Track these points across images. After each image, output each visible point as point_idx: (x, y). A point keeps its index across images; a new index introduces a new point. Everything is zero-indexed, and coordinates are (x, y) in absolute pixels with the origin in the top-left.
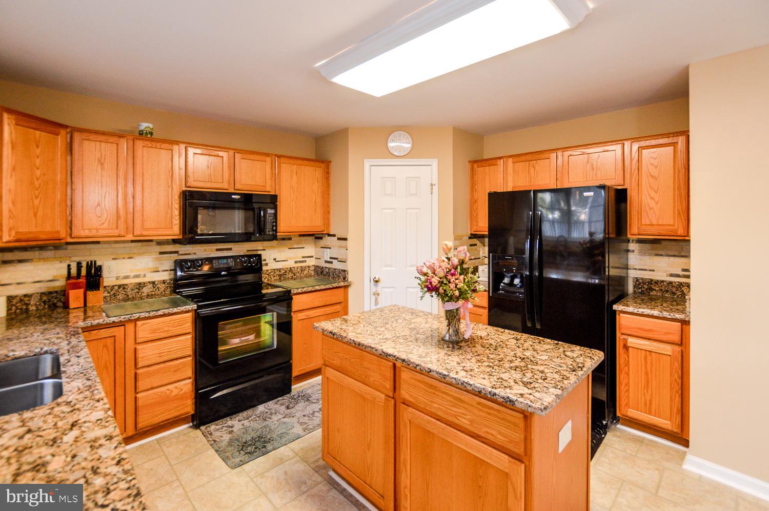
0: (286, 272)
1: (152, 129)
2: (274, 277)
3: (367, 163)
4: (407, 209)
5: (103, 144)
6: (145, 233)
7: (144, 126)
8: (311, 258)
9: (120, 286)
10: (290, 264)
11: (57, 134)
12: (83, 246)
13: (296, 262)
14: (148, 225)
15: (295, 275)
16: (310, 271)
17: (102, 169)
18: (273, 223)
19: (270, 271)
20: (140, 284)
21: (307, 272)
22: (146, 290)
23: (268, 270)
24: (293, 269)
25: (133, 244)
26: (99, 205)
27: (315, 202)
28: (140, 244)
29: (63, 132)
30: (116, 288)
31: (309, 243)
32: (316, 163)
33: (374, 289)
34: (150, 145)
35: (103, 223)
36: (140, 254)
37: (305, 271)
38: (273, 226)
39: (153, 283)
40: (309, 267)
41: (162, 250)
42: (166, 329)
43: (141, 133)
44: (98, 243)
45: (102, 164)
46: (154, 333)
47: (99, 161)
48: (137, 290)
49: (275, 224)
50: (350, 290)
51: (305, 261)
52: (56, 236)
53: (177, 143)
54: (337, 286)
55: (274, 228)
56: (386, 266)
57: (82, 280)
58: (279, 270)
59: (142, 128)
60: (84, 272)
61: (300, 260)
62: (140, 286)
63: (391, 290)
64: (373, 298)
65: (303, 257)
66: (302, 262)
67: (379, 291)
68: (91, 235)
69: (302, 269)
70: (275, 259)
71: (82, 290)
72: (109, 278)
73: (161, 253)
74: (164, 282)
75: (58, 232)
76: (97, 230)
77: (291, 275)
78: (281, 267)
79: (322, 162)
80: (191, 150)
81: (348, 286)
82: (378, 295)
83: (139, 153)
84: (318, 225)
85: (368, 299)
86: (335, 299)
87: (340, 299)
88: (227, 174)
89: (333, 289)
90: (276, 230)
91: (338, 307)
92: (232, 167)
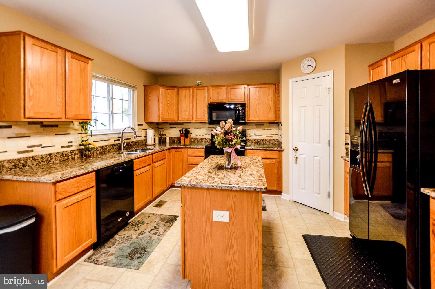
0: (261, 141)
1: (201, 83)
2: (254, 142)
3: (291, 81)
4: (314, 106)
5: (186, 91)
6: (197, 120)
7: (199, 82)
8: (277, 136)
9: (196, 138)
10: (264, 137)
11: (174, 90)
12: (187, 124)
13: (267, 137)
14: (198, 117)
15: (266, 143)
16: (275, 142)
17: (186, 99)
18: (244, 116)
19: (252, 140)
20: (202, 138)
21: (273, 142)
22: (204, 141)
23: (251, 139)
24: (264, 140)
25: (200, 124)
26: (185, 110)
27: (270, 106)
28: (202, 124)
29: (176, 89)
30: (195, 139)
31: (275, 127)
32: (270, 86)
33: (294, 154)
34: (198, 89)
35: (186, 116)
36: (203, 128)
37: (272, 142)
38: (243, 117)
39: (206, 138)
40: (274, 140)
41: (209, 127)
42: (196, 153)
43: (198, 85)
44: (190, 123)
45: (186, 97)
46: (192, 153)
47: (185, 96)
48: (201, 140)
49: (244, 117)
50: (284, 153)
51: (273, 137)
52: (174, 120)
53: (206, 86)
54: (273, 149)
55: (244, 118)
56: (302, 141)
57: (183, 134)
58: (257, 140)
59: (197, 83)
60: (184, 132)
61: (269, 136)
62: (202, 139)
63: (305, 156)
64: (294, 159)
65: (271, 135)
66: (271, 137)
67: (297, 156)
68: (183, 120)
69: (270, 141)
70: (255, 134)
71: (184, 138)
72: (193, 136)
73: (208, 128)
74: (209, 139)
75: (175, 119)
76: (184, 118)
77: (263, 142)
78: (258, 138)
79: (274, 84)
80: (211, 88)
81: (282, 151)
82: (297, 158)
83: (195, 92)
84: (271, 117)
85: (292, 159)
86: (272, 156)
87: (276, 157)
88: (225, 96)
89: (270, 150)
90: (245, 120)
91: (274, 161)
92: (227, 93)
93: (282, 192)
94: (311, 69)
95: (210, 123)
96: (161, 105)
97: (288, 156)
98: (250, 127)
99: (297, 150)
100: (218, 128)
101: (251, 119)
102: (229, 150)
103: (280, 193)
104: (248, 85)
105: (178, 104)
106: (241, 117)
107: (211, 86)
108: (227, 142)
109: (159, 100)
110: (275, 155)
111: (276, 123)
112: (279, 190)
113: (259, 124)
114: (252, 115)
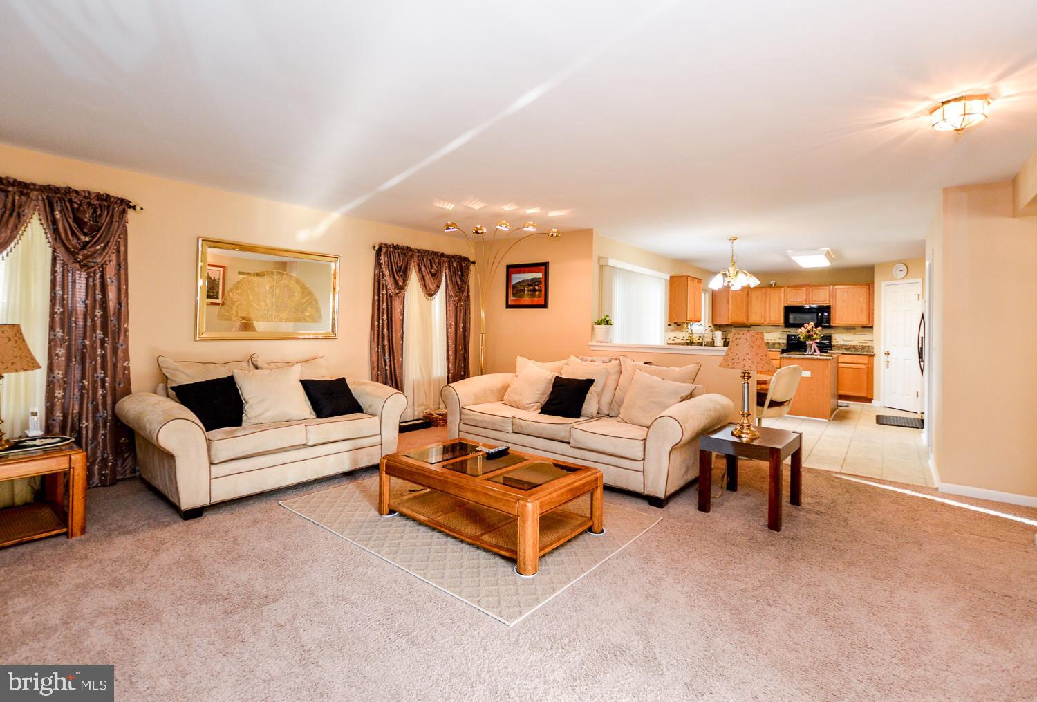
0: (850, 347)
1: (775, 283)
2: (842, 349)
3: (883, 284)
5: (757, 292)
6: (770, 322)
8: (872, 341)
9: (767, 343)
10: (855, 343)
11: (744, 291)
13: (859, 343)
14: (772, 319)
15: (857, 348)
17: (757, 300)
18: (828, 318)
19: (839, 345)
22: (776, 346)
25: (771, 327)
26: (756, 312)
27: (863, 308)
28: (774, 327)
31: (867, 332)
32: (862, 286)
33: (886, 358)
34: (772, 289)
35: (757, 318)
36: (776, 331)
37: (865, 349)
38: (827, 320)
39: (779, 343)
40: (868, 346)
44: (760, 326)
47: (756, 297)
50: (875, 358)
51: (864, 342)
53: (782, 287)
54: (863, 354)
56: (894, 345)
58: (846, 346)
59: (772, 283)
62: (774, 344)
63: (896, 360)
64: (886, 363)
67: (889, 360)
69: (863, 347)
70: (843, 339)
74: (785, 343)
75: (743, 322)
76: (754, 320)
77: (853, 348)
78: (848, 344)
79: (867, 284)
80: (788, 289)
81: (873, 355)
82: (888, 362)
83: (769, 293)
84: (864, 321)
85: (883, 364)
86: (860, 361)
87: (866, 362)
88: (804, 298)
89: (858, 355)
90: (829, 323)
91: (863, 366)
92: (807, 294)
93: (872, 400)
94: (903, 274)
95: (786, 326)
96: (730, 307)
97: (879, 362)
98: (837, 331)
99: (888, 354)
100: (803, 328)
101: (837, 322)
102: (811, 342)
103: (870, 400)
104: (834, 285)
105: (747, 306)
106: (825, 320)
107: (789, 287)
108: (809, 337)
109: (728, 302)
110: (865, 360)
111: (869, 327)
112: (869, 397)
113: (849, 328)
114: (838, 317)
